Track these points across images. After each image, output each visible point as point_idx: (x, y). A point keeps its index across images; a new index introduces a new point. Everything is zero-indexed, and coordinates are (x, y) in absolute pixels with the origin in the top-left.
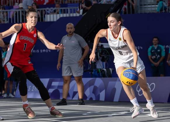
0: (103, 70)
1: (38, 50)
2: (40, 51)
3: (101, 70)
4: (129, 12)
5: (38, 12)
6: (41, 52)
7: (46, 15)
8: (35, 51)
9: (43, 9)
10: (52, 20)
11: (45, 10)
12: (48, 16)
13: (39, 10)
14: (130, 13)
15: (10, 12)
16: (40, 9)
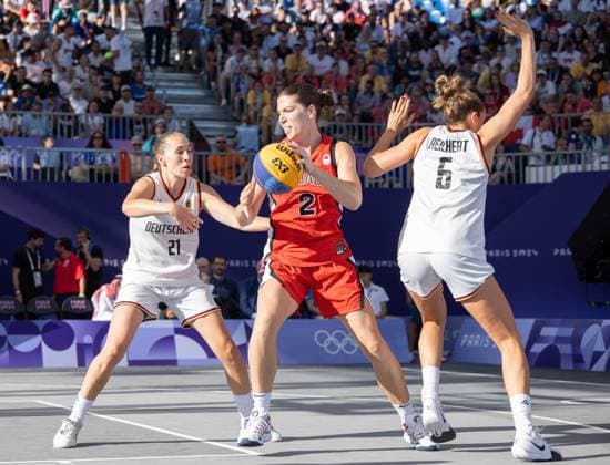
1: (507, 251)
2: (511, 253)
5: (509, 160)
6: (515, 255)
7: (527, 169)
8: (501, 253)
10: (541, 180)
12: (533, 170)
16: (513, 154)
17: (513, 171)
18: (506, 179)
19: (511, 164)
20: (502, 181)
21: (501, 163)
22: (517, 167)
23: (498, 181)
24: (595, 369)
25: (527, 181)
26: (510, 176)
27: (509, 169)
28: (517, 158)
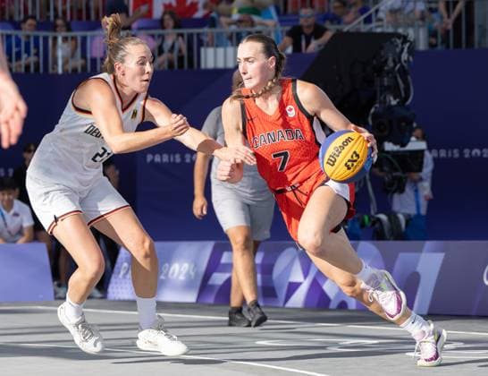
0: (379, 220)
3: (372, 219)
4: (458, 44)
5: (180, 38)
7: (202, 50)
8: (169, 159)
9: (195, 31)
10: (221, 65)
11: (198, 35)
12: (210, 51)
13: (182, 35)
14: (460, 46)
15: (93, 38)
16: (185, 31)
17: (185, 51)
18: (176, 64)
19: (182, 44)
20: (171, 64)
21: (168, 42)
22: (190, 48)
23: (166, 65)
24: (291, 304)
25: (203, 66)
26: (181, 59)
27: (180, 51)
28: (191, 36)
